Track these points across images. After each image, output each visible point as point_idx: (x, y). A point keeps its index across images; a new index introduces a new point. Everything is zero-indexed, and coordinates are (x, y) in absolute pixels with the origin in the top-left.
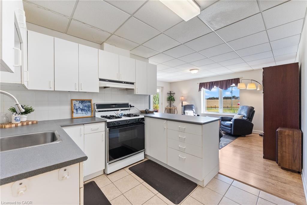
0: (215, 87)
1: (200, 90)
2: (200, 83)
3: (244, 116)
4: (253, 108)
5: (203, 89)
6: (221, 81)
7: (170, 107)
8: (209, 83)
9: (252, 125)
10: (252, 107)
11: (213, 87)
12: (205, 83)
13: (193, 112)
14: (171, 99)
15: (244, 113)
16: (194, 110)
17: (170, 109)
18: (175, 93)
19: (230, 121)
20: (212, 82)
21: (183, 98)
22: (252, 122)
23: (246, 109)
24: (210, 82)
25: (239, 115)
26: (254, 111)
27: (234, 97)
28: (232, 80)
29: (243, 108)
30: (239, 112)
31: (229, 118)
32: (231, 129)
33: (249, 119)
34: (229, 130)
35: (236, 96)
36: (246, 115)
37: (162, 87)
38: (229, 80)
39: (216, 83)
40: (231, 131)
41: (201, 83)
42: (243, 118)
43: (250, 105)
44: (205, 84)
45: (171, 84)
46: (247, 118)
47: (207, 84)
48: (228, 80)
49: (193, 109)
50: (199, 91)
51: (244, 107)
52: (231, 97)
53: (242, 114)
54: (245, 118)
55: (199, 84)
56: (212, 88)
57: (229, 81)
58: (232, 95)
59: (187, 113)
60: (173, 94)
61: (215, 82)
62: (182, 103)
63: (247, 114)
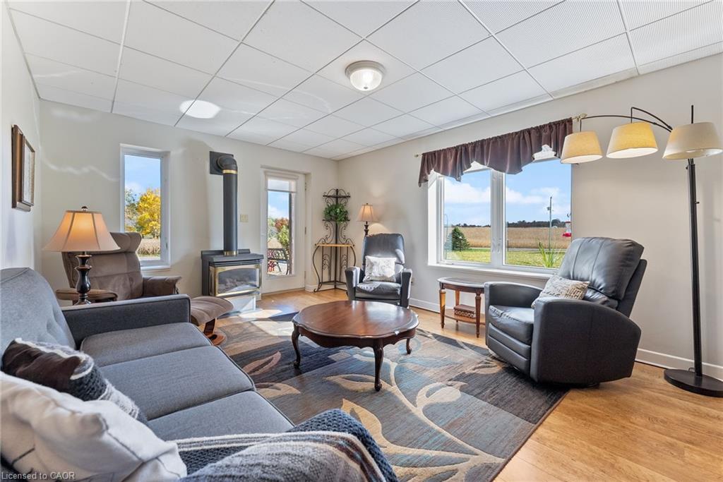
0: (475, 165)
1: (423, 179)
2: (424, 155)
3: (592, 287)
4: (640, 249)
5: (433, 175)
6: (496, 138)
7: (336, 243)
8: (454, 152)
9: (633, 335)
10: (633, 244)
11: (469, 166)
12: (439, 152)
13: (395, 259)
14: (332, 213)
15: (593, 270)
16: (401, 253)
17: (336, 247)
18: (351, 195)
19: (526, 303)
20: (463, 145)
21: (367, 210)
22: (631, 318)
23: (601, 254)
24: (456, 148)
25: (569, 277)
26: (645, 262)
27: (555, 222)
28: (539, 129)
29: (586, 248)
30: (568, 263)
31: (523, 291)
32: (530, 350)
33: (615, 303)
34: (518, 350)
35: (561, 221)
36: (600, 281)
37: (306, 175)
38: (529, 131)
39: (478, 149)
40: (530, 361)
41: (427, 153)
42: (589, 294)
43: (622, 234)
44: (439, 155)
45: (339, 163)
46: (606, 299)
47: (449, 156)
48: (523, 132)
49: (398, 250)
50: (420, 182)
51: (594, 242)
52: (549, 223)
53: (585, 276)
54: (597, 296)
55: (420, 157)
56: (462, 169)
57: (527, 135)
58: (551, 218)
59: (372, 264)
60: (345, 197)
61: (475, 144)
62: (367, 226)
63: (606, 275)
